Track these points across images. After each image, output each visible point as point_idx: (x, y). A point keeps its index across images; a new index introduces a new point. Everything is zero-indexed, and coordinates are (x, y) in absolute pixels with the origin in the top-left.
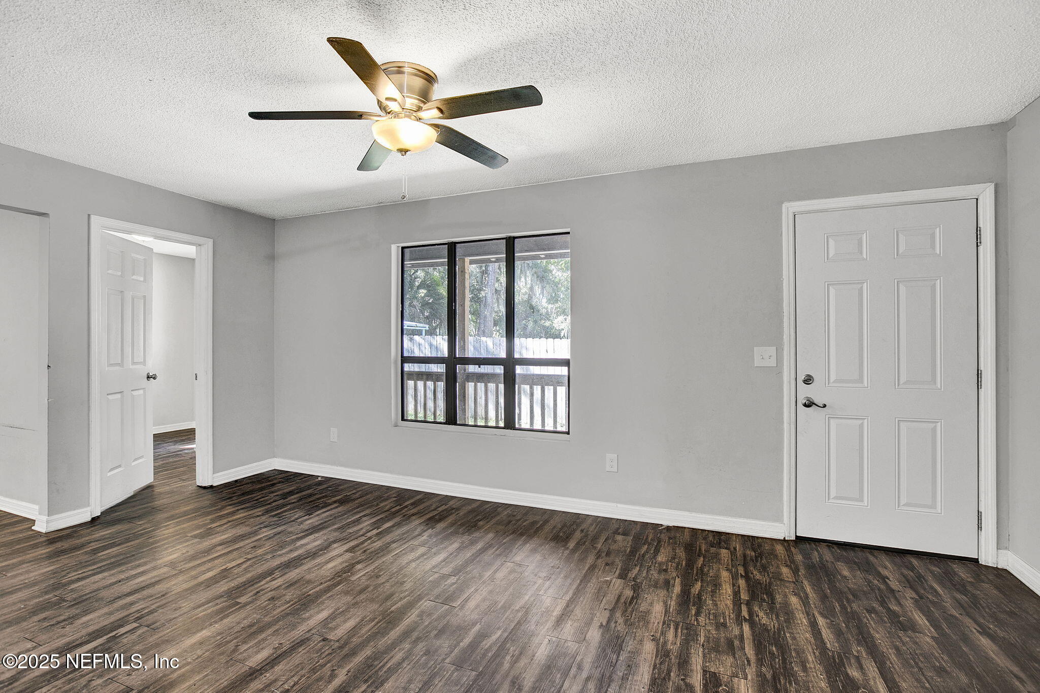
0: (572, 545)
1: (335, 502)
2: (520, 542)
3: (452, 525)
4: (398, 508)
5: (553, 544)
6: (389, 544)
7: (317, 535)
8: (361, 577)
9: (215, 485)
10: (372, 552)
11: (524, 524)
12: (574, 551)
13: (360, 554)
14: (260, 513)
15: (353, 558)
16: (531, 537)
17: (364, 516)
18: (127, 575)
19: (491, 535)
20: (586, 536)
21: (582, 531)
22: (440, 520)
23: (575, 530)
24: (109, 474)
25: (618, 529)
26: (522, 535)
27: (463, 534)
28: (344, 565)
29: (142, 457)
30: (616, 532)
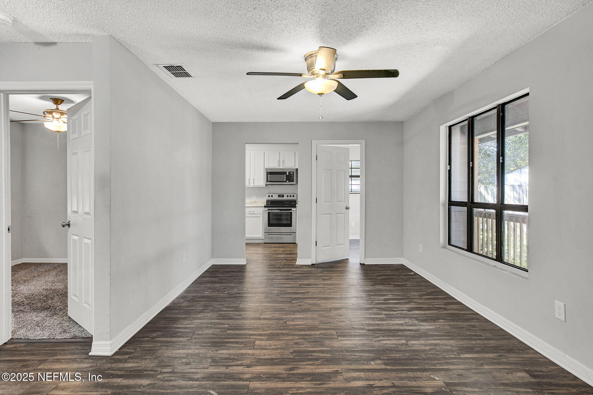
9: (366, 264)
24: (323, 248)
29: (343, 244)
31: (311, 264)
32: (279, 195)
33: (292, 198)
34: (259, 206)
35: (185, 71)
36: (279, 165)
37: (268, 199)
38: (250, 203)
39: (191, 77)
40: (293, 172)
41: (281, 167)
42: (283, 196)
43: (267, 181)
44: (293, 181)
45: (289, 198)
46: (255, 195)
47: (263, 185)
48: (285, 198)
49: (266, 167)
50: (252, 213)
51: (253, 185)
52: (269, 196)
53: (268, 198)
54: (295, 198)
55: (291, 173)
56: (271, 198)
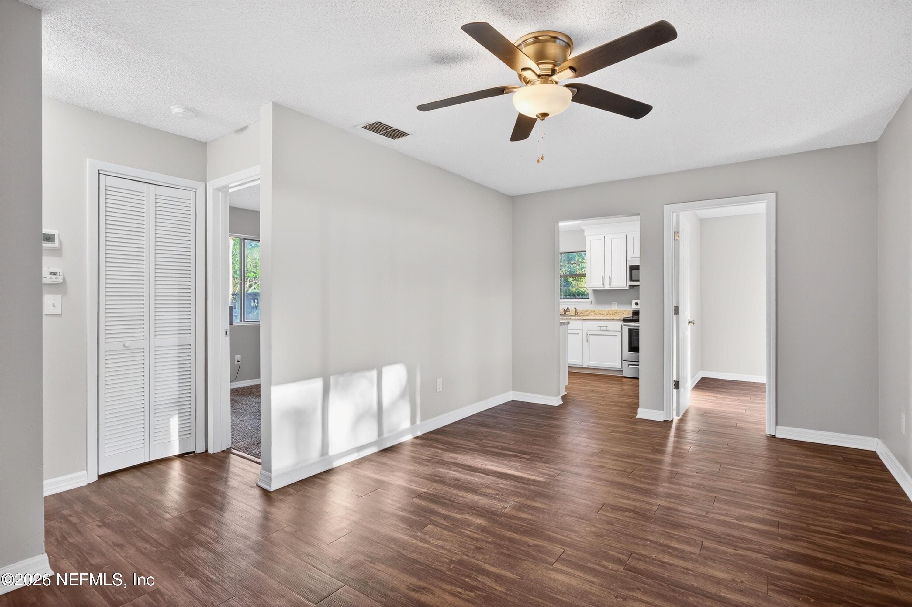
9: (777, 436)
31: (662, 420)
34: (615, 318)
35: (393, 128)
37: (634, 309)
38: (607, 314)
39: (409, 135)
43: (630, 280)
46: (616, 302)
47: (625, 286)
50: (605, 329)
51: (610, 287)
52: (637, 304)
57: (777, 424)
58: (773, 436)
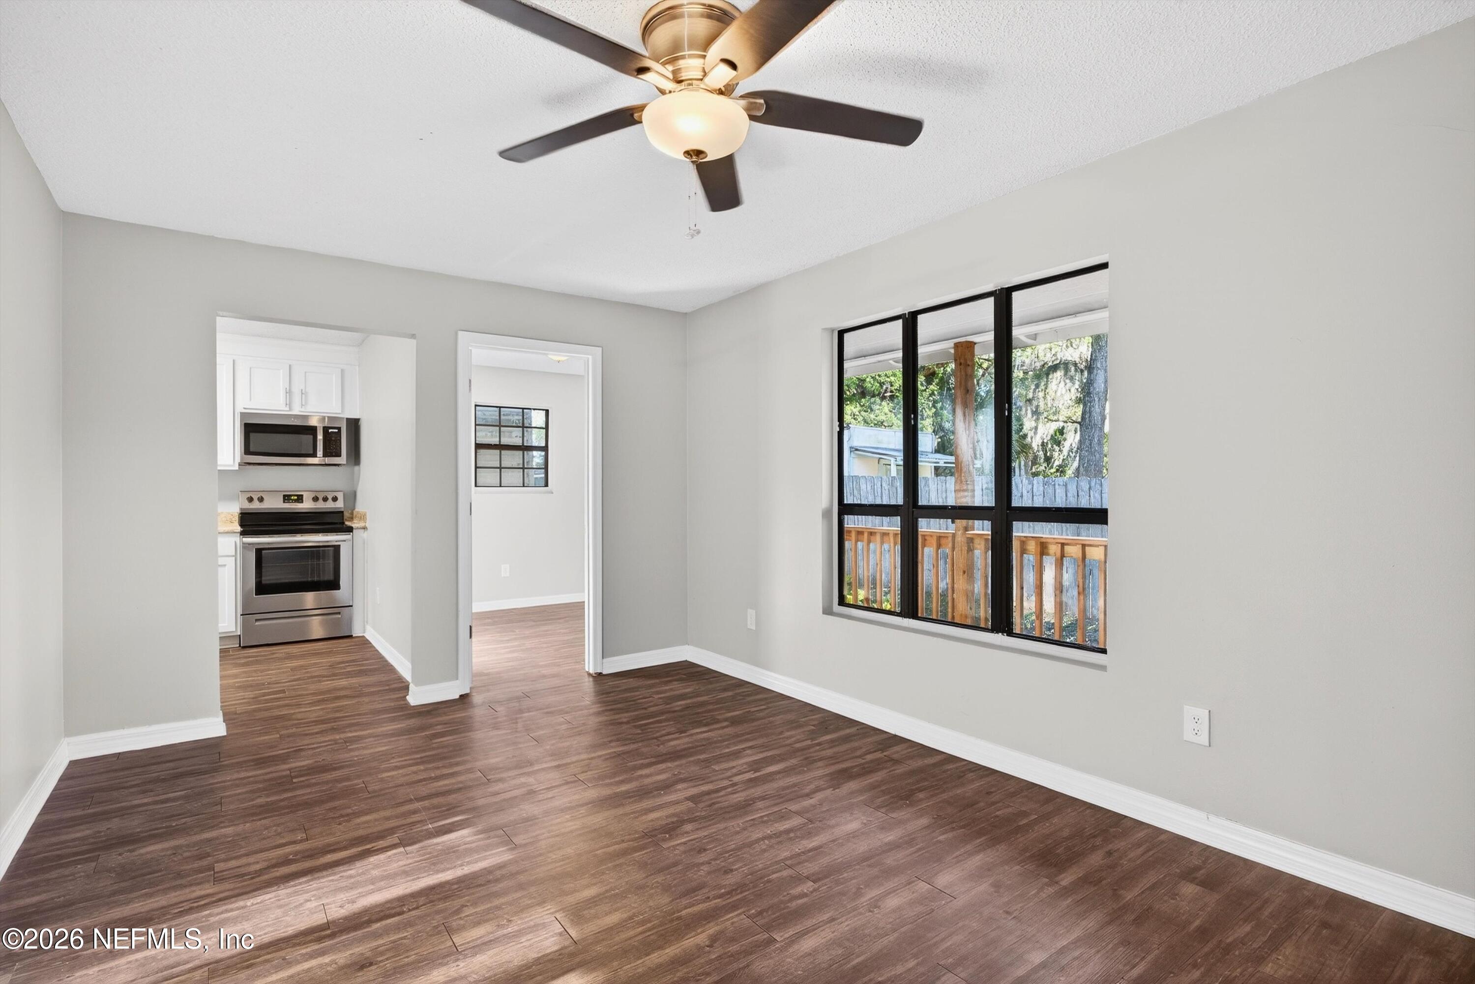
0: (1067, 879)
1: (726, 720)
2: (969, 847)
3: (873, 787)
4: (809, 742)
5: (1030, 867)
6: (754, 800)
7: (669, 765)
8: (678, 845)
9: (605, 672)
10: (721, 808)
11: (998, 813)
12: (1066, 892)
13: (702, 808)
14: (625, 720)
15: (690, 810)
16: (994, 841)
17: (750, 748)
18: (438, 773)
19: (924, 821)
20: (1112, 867)
21: (1109, 853)
22: (859, 775)
23: (1094, 848)
25: (1198, 869)
26: (980, 833)
27: (877, 808)
28: (670, 820)
30: (1188, 875)
31: (457, 697)
32: (284, 496)
33: (330, 505)
36: (289, 404)
37: (244, 509)
40: (339, 429)
41: (296, 411)
42: (300, 499)
43: (247, 451)
44: (338, 455)
45: (321, 505)
47: (232, 463)
48: (307, 505)
49: (240, 409)
52: (251, 500)
53: (247, 506)
54: (340, 505)
55: (330, 431)
56: (256, 506)
57: (603, 658)
58: (600, 674)
